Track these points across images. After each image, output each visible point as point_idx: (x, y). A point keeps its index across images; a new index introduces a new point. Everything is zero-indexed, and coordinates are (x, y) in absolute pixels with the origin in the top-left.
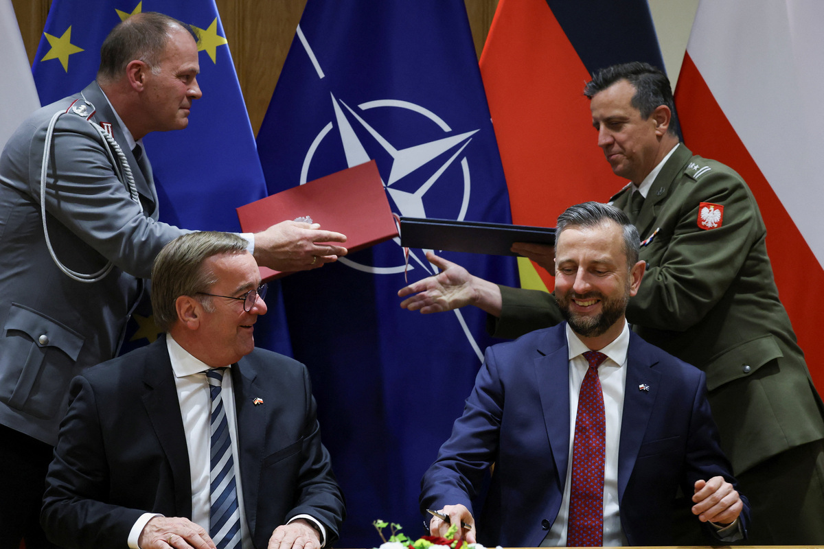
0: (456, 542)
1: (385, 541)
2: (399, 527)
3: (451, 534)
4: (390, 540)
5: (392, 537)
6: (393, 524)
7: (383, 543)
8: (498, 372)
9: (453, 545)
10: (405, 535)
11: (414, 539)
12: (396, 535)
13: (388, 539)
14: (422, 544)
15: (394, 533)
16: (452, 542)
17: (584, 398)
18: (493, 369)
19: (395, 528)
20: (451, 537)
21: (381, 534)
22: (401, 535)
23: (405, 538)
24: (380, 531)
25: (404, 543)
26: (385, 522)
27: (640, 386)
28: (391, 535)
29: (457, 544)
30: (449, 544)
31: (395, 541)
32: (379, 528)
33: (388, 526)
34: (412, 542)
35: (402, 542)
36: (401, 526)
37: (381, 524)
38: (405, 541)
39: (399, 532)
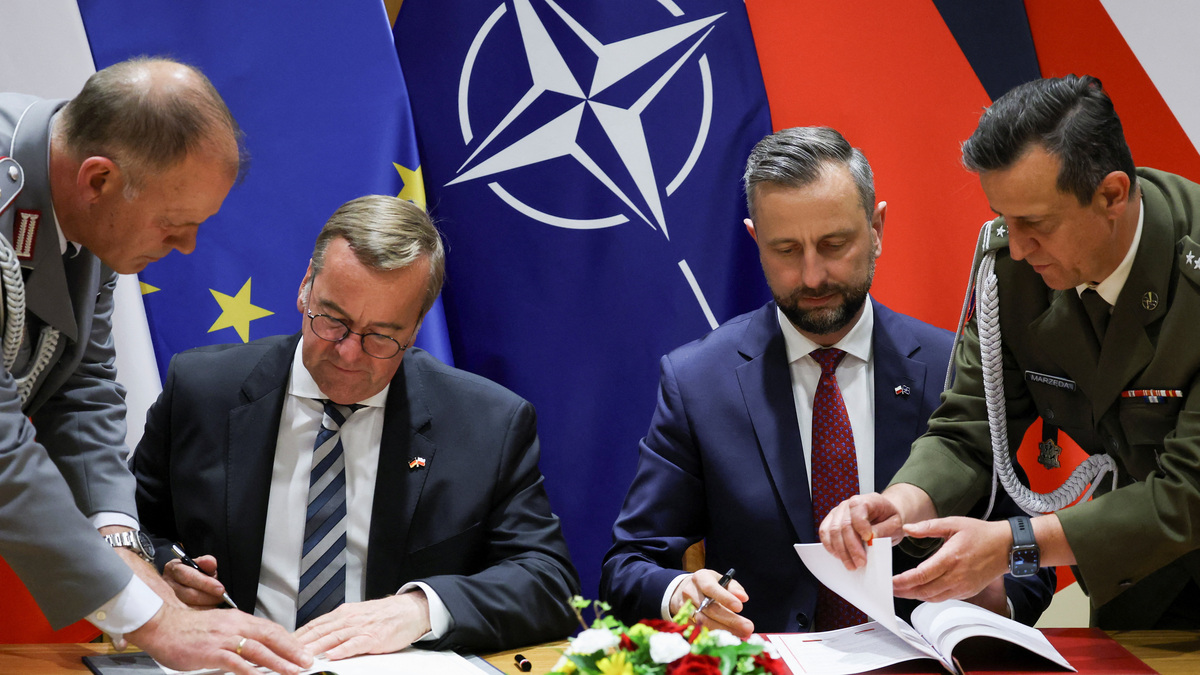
0: (691, 628)
1: (585, 626)
2: (606, 607)
3: (684, 616)
4: (594, 626)
5: (597, 622)
6: (597, 603)
7: (582, 630)
8: (684, 401)
9: (687, 633)
10: (617, 618)
11: (629, 624)
12: (603, 617)
13: (590, 624)
14: (640, 632)
15: (598, 615)
16: (685, 628)
17: (820, 421)
18: (676, 398)
19: (600, 608)
20: (685, 622)
21: (580, 618)
22: (610, 620)
23: (615, 623)
24: (578, 613)
25: (614, 631)
26: (585, 598)
27: (897, 389)
28: (595, 618)
29: (693, 631)
30: (681, 631)
31: (601, 628)
32: (577, 608)
33: (591, 606)
34: (626, 629)
35: (611, 628)
36: (609, 604)
37: (579, 602)
38: (616, 627)
39: (607, 614)
